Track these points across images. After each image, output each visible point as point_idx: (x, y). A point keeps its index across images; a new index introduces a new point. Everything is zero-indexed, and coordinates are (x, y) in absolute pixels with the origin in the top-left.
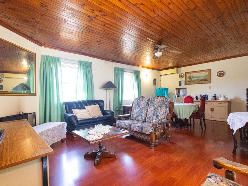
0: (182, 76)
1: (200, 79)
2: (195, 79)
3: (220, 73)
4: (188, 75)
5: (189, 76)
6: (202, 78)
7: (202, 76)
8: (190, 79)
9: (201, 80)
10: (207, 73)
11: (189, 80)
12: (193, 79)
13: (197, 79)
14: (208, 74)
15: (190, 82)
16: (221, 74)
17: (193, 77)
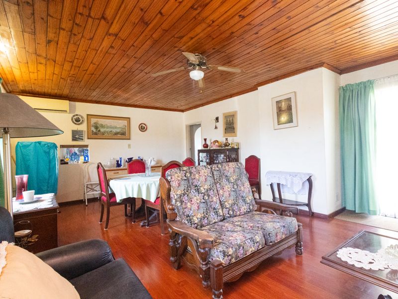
0: (78, 120)
1: (114, 131)
2: (107, 130)
3: (142, 126)
4: (93, 120)
5: (95, 123)
6: (118, 130)
7: (118, 126)
8: (96, 128)
9: (116, 134)
10: (125, 122)
11: (95, 130)
12: (102, 130)
13: (110, 130)
14: (126, 125)
15: (96, 134)
16: (143, 128)
17: (102, 126)
